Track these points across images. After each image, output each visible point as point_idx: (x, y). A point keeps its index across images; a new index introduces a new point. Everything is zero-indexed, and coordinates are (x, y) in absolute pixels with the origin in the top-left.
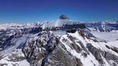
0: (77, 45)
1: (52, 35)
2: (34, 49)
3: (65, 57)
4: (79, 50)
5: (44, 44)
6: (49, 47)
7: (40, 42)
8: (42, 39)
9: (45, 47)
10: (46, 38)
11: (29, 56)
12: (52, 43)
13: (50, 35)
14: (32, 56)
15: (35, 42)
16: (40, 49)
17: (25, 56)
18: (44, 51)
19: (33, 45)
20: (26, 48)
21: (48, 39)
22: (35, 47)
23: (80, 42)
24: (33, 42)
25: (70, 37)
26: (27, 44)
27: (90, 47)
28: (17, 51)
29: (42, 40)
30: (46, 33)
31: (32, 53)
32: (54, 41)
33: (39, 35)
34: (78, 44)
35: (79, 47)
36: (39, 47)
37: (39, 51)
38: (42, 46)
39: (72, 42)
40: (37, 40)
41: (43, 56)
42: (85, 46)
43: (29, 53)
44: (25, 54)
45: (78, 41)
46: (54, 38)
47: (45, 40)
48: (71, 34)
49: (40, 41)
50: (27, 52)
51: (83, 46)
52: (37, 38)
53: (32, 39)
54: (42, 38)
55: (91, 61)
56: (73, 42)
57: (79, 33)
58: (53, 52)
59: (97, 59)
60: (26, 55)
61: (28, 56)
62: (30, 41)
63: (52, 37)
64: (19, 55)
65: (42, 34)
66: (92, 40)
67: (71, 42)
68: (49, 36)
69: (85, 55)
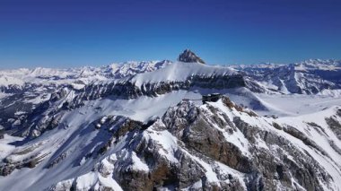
0: (220, 119)
1: (192, 106)
2: (174, 119)
3: (206, 128)
4: (222, 124)
5: (185, 115)
6: (190, 118)
7: (180, 112)
8: (182, 109)
9: (185, 117)
10: (185, 108)
11: (171, 126)
12: (193, 113)
14: (174, 127)
16: (181, 120)
18: (185, 122)
19: (173, 116)
20: (167, 118)
21: (188, 110)
22: (176, 117)
23: (224, 115)
24: (174, 112)
25: (211, 108)
26: (168, 114)
27: (238, 121)
30: (185, 103)
31: (173, 123)
34: (222, 118)
35: (222, 121)
36: (179, 117)
38: (183, 116)
40: (177, 111)
41: (184, 127)
42: (231, 120)
43: (170, 123)
45: (221, 113)
46: (195, 109)
47: (185, 110)
48: (212, 104)
50: (167, 123)
51: (228, 120)
52: (177, 108)
55: (238, 139)
56: (214, 114)
57: (224, 102)
58: (195, 123)
59: (246, 137)
60: (167, 125)
61: (169, 126)
62: (170, 111)
64: (161, 126)
67: (212, 114)
68: (188, 106)
69: (231, 132)
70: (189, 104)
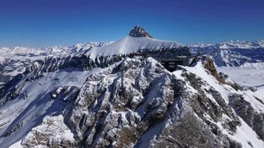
0: (210, 101)
1: (157, 71)
2: (103, 116)
3: (203, 141)
4: (215, 114)
5: (135, 99)
6: (151, 108)
7: (122, 92)
8: (128, 83)
9: (138, 107)
10: (138, 78)
11: (90, 137)
12: (161, 94)
13: (152, 71)
14: (101, 140)
15: (108, 93)
16: (124, 114)
17: (76, 137)
18: (137, 121)
19: (100, 103)
20: (78, 112)
21: (144, 84)
22: (108, 109)
24: (102, 93)
25: (191, 78)
26: (81, 99)
27: (239, 103)
28: (50, 123)
29: (128, 86)
30: (136, 64)
31: (100, 128)
32: (168, 91)
33: (115, 71)
34: (210, 96)
35: (213, 105)
36: (118, 108)
37: (120, 120)
38: (129, 105)
39: (196, 91)
40: (112, 87)
41: (133, 138)
42: (227, 101)
43: (89, 128)
44: (75, 132)
45: (208, 88)
46: (168, 81)
47: (136, 86)
49: (123, 88)
50: (81, 126)
51: (221, 102)
52: (112, 79)
53: (95, 83)
54: (126, 79)
55: (249, 143)
56: (199, 91)
58: (167, 125)
60: (80, 134)
61: (85, 138)
62: (90, 90)
63: (156, 75)
64: (58, 137)
65: (126, 69)
66: (228, 84)
67: (194, 91)
68: (146, 74)
69: (232, 128)
70: (148, 67)
